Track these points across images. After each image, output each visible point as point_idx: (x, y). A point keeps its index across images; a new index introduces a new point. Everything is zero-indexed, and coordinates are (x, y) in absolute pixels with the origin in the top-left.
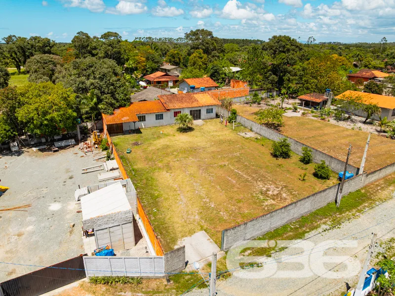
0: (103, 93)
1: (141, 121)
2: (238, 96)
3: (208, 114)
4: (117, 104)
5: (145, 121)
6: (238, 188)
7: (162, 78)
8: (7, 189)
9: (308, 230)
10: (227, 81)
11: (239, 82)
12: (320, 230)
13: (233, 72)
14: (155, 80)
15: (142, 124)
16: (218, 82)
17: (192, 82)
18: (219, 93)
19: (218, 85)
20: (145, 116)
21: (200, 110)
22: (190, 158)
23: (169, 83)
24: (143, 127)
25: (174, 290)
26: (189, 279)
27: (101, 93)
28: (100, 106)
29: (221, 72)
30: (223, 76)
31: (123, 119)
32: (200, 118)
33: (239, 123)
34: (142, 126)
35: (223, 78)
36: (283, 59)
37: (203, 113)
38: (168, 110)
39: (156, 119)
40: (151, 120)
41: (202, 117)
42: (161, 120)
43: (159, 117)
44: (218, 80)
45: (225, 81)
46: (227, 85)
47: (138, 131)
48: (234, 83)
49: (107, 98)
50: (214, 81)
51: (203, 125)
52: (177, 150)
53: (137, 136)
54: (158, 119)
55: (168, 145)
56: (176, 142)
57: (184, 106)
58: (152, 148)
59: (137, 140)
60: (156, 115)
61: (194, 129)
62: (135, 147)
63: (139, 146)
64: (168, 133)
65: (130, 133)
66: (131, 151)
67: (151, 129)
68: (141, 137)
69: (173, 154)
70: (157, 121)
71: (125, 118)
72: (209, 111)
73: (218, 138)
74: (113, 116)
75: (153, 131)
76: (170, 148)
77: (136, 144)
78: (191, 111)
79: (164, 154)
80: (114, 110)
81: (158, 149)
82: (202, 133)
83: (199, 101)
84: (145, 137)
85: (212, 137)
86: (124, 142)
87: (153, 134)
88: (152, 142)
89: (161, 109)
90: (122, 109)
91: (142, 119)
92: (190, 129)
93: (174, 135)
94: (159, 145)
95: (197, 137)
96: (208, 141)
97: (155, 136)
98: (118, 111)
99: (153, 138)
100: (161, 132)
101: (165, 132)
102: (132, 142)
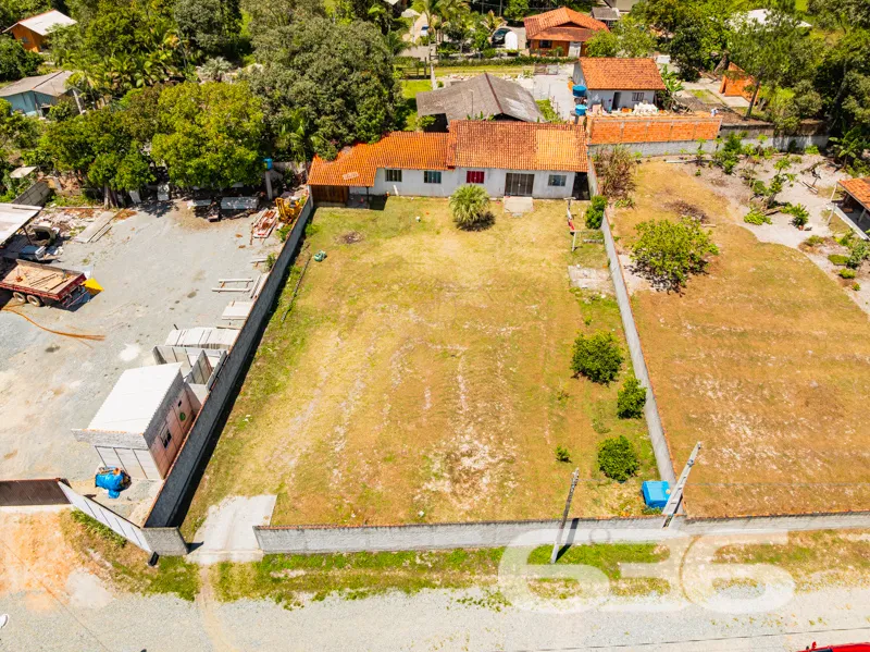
0: (319, 112)
1: (391, 180)
2: (679, 139)
3: (552, 187)
4: (351, 137)
5: (400, 180)
6: (419, 426)
7: (557, 33)
8: (98, 292)
9: (438, 583)
10: (722, 63)
12: (460, 594)
14: (538, 37)
15: (395, 186)
17: (594, 70)
20: (400, 172)
21: (532, 176)
22: (411, 310)
23: (572, 48)
24: (397, 192)
25: (149, 582)
26: (181, 574)
27: (317, 111)
28: (313, 138)
31: (345, 177)
32: (530, 192)
33: (602, 235)
34: (394, 190)
36: (852, 50)
37: (541, 184)
38: (452, 168)
39: (426, 182)
40: (413, 180)
41: (536, 191)
42: (437, 185)
43: (432, 178)
47: (377, 202)
48: (726, 82)
49: (327, 124)
51: (524, 214)
52: (407, 279)
53: (368, 217)
54: (430, 182)
55: (403, 259)
56: (426, 253)
57: (491, 162)
58: (369, 259)
59: (360, 227)
60: (426, 173)
61: (493, 223)
62: (343, 246)
63: (352, 245)
64: (433, 222)
65: (359, 205)
66: (326, 257)
67: (409, 201)
68: (374, 220)
69: (389, 289)
70: (428, 185)
71: (350, 174)
72: (556, 181)
73: (515, 268)
74: (332, 163)
75: (409, 207)
76: (399, 268)
77: (349, 239)
78: (508, 176)
79: (374, 282)
80: (340, 149)
81: (375, 266)
82: (499, 242)
83: (538, 152)
84: (379, 223)
85: (507, 261)
86: (332, 228)
87: (400, 218)
88: (381, 241)
89: (437, 164)
90: (360, 147)
91: (394, 176)
92: (483, 222)
93: (438, 233)
94: (387, 254)
95: (476, 251)
96: (489, 271)
97: (402, 225)
98: (348, 152)
99: (392, 229)
100: (418, 218)
101: (428, 219)
102: (346, 232)
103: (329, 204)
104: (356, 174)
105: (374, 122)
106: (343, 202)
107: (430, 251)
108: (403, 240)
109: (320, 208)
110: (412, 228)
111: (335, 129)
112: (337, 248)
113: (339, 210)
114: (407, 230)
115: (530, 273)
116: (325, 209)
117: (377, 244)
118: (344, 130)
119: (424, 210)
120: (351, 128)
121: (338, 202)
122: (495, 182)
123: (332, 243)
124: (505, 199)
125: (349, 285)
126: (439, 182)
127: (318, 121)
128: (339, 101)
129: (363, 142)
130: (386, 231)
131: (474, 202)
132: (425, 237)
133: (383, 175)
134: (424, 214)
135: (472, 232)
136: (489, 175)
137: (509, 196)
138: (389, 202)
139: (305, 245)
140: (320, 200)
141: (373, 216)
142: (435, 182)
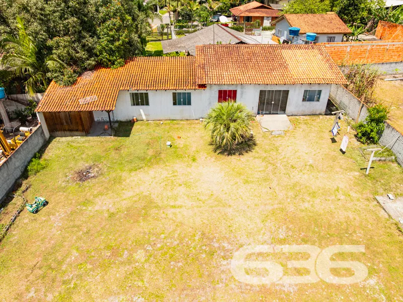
0: (52, 34)
1: (138, 104)
2: (391, 60)
3: (308, 103)
4: (91, 62)
5: (147, 104)
7: (254, 12)
10: (370, 23)
11: (396, 26)
13: (387, 8)
14: (243, 14)
15: (141, 112)
16: (352, 26)
17: (297, 22)
18: (348, 49)
19: (351, 30)
20: (146, 94)
21: (287, 92)
23: (265, 21)
24: (144, 118)
27: (48, 31)
29: (362, 6)
30: (365, 14)
31: (82, 101)
32: (283, 110)
33: (389, 152)
34: (141, 115)
35: (362, 19)
37: (295, 100)
38: (203, 86)
39: (175, 104)
40: (160, 102)
41: (290, 108)
42: (187, 107)
43: (181, 99)
44: (353, 21)
45: (366, 24)
46: (368, 31)
47: (123, 128)
48: (384, 30)
50: (345, 22)
51: (286, 132)
52: (157, 235)
53: (111, 145)
54: (180, 104)
55: (151, 202)
56: (182, 190)
57: (244, 78)
58: (104, 204)
59: (100, 158)
60: (174, 94)
61: (255, 144)
62: (73, 187)
63: (86, 183)
64: (186, 146)
65: (104, 133)
66: (46, 204)
67: (158, 125)
68: (117, 149)
69: (129, 261)
70: (177, 107)
71: (88, 98)
72: (310, 97)
73: (306, 205)
74: (69, 88)
75: (159, 132)
76: (145, 217)
77: (83, 176)
78: (262, 93)
79: (108, 247)
80: (80, 74)
81: (112, 215)
82: (271, 167)
83: (290, 67)
84: (124, 152)
85: (291, 193)
86: (66, 161)
87: (148, 144)
88: (124, 174)
89: (186, 83)
90: (103, 71)
91: (140, 99)
92: (245, 144)
93: (194, 160)
94: (131, 194)
95: (246, 182)
96: (273, 213)
97: (151, 152)
98: (88, 77)
99: (139, 158)
100: (169, 143)
101: (180, 143)
102: (82, 165)
103: (68, 133)
104: (95, 97)
105: (117, 44)
106: (83, 130)
107: (187, 185)
108: (152, 172)
109: (58, 138)
110: (163, 156)
111: (72, 51)
112: (64, 189)
113: (79, 140)
114: (157, 158)
115: (331, 213)
116: (64, 139)
117: (118, 181)
118: (82, 54)
119: (175, 135)
120: (90, 52)
121: (77, 130)
122: (248, 100)
123: (61, 183)
124: (259, 117)
125: (68, 255)
126: (189, 103)
127: (50, 43)
128: (73, 20)
129: (107, 67)
130: (131, 162)
131: (235, 121)
132: (179, 166)
133: (128, 99)
134: (176, 138)
135: (233, 157)
136: (242, 93)
137: (263, 114)
138: (136, 127)
139: (23, 188)
140: (57, 130)
141: (116, 144)
142: (184, 104)
